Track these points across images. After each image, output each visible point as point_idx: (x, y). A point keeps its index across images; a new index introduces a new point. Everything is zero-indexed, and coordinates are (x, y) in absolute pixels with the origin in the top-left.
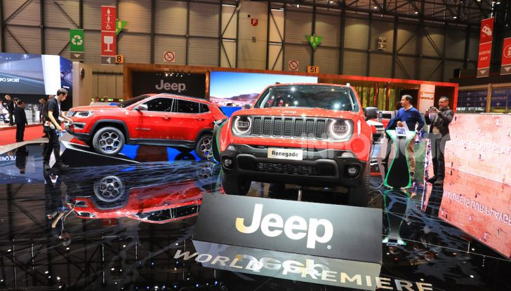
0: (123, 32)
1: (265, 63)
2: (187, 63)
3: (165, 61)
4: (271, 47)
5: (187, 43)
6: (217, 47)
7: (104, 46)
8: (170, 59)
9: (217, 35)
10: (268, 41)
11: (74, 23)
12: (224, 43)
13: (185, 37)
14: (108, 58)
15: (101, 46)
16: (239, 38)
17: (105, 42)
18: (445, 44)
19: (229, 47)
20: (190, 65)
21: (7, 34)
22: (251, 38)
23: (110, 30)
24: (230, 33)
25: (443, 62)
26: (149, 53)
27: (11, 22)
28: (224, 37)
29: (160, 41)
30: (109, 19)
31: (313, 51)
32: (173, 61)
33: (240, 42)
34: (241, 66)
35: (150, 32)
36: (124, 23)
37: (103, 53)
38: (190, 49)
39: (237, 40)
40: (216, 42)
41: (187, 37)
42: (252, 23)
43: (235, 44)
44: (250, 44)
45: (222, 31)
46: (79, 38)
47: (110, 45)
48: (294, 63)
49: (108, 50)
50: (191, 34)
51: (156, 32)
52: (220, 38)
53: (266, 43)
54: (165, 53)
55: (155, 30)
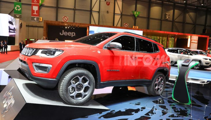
0: (42, 5)
3: (63, 21)
4: (116, 16)
5: (74, 13)
6: (89, 15)
7: (33, 11)
8: (65, 20)
9: (89, 9)
10: (114, 13)
12: (92, 13)
13: (73, 9)
14: (35, 17)
15: (31, 11)
16: (100, 11)
17: (34, 9)
18: (196, 18)
19: (95, 15)
22: (106, 11)
23: (36, 3)
24: (96, 8)
25: (195, 26)
26: (55, 17)
28: (93, 10)
29: (61, 11)
31: (135, 19)
34: (101, 24)
35: (56, 6)
36: (43, 1)
37: (33, 15)
38: (76, 16)
39: (99, 12)
40: (89, 13)
41: (75, 10)
42: (107, 4)
43: (98, 14)
44: (106, 14)
45: (92, 8)
46: (19, 7)
47: (36, 11)
48: (126, 24)
49: (35, 13)
50: (76, 8)
51: (59, 6)
52: (91, 11)
53: (113, 14)
54: (63, 17)
55: (59, 5)
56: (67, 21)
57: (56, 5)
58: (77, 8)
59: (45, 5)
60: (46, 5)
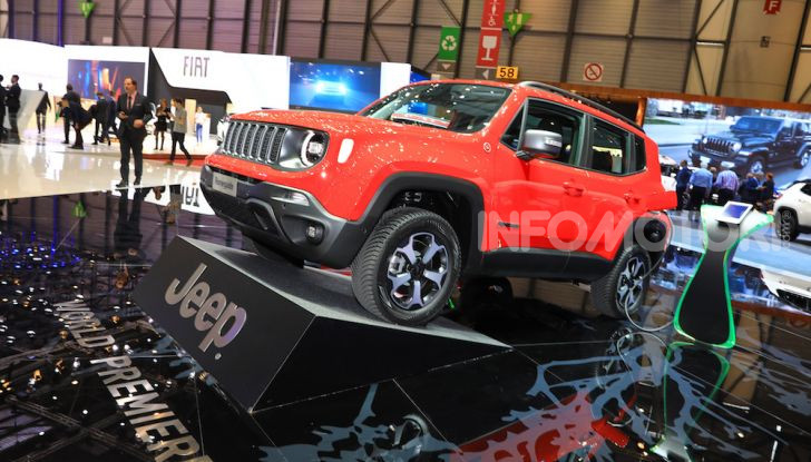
0: (523, 30)
1: (783, 89)
2: (622, 85)
3: (585, 79)
4: (803, 56)
5: (628, 50)
6: (683, 57)
7: (482, 51)
8: (594, 76)
9: (687, 35)
10: (799, 45)
11: (454, 18)
12: (699, 49)
13: (626, 37)
14: (485, 70)
15: (477, 52)
16: (733, 39)
17: (485, 46)
19: (709, 57)
20: (627, 87)
21: (371, 37)
22: (760, 39)
23: (493, 26)
24: (715, 29)
26: (560, 66)
27: (380, 20)
28: (701, 37)
29: (581, 45)
30: (494, 9)
32: (600, 80)
33: (732, 50)
34: (728, 92)
35: (565, 30)
36: (529, 16)
37: (480, 62)
38: (632, 60)
39: (727, 44)
40: (685, 47)
41: (630, 38)
42: (766, 8)
43: (722, 51)
44: (756, 51)
45: (699, 28)
47: (491, 50)
49: (487, 58)
50: (636, 34)
51: (577, 31)
52: (693, 41)
53: (793, 49)
54: (587, 65)
55: (577, 27)
56: (598, 78)
57: (566, 26)
58: (638, 32)
59: (533, 29)
60: (535, 27)
